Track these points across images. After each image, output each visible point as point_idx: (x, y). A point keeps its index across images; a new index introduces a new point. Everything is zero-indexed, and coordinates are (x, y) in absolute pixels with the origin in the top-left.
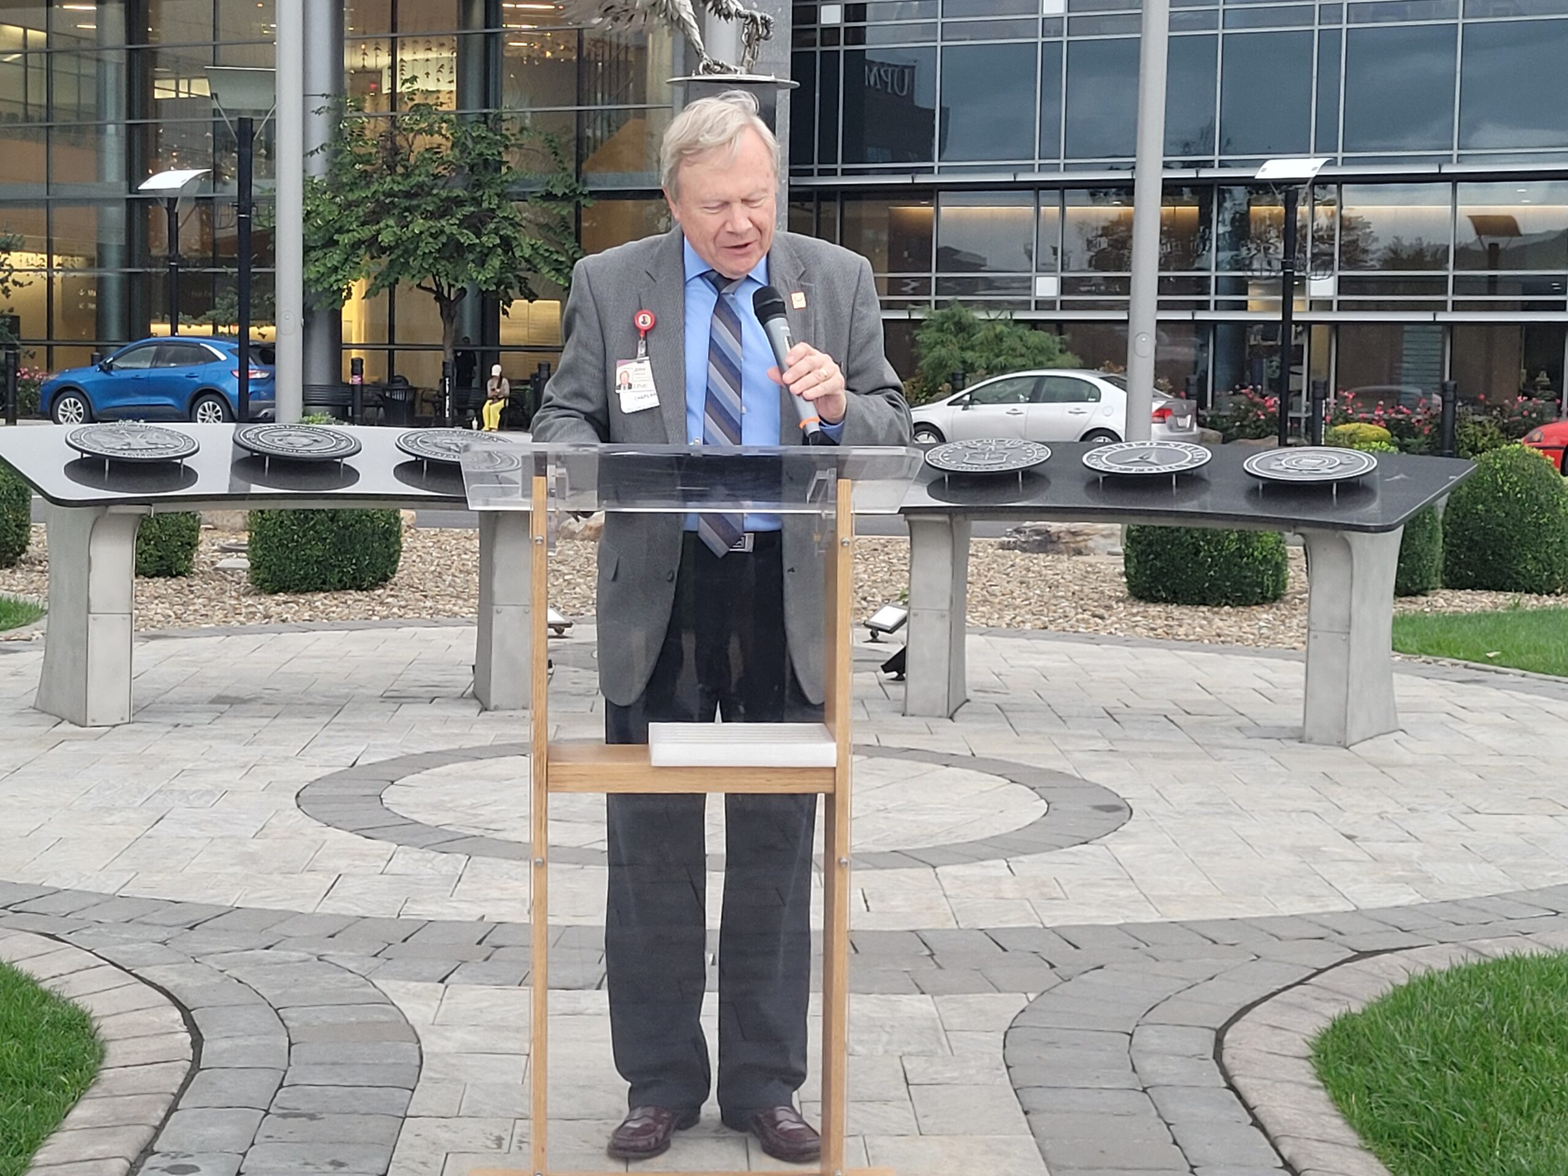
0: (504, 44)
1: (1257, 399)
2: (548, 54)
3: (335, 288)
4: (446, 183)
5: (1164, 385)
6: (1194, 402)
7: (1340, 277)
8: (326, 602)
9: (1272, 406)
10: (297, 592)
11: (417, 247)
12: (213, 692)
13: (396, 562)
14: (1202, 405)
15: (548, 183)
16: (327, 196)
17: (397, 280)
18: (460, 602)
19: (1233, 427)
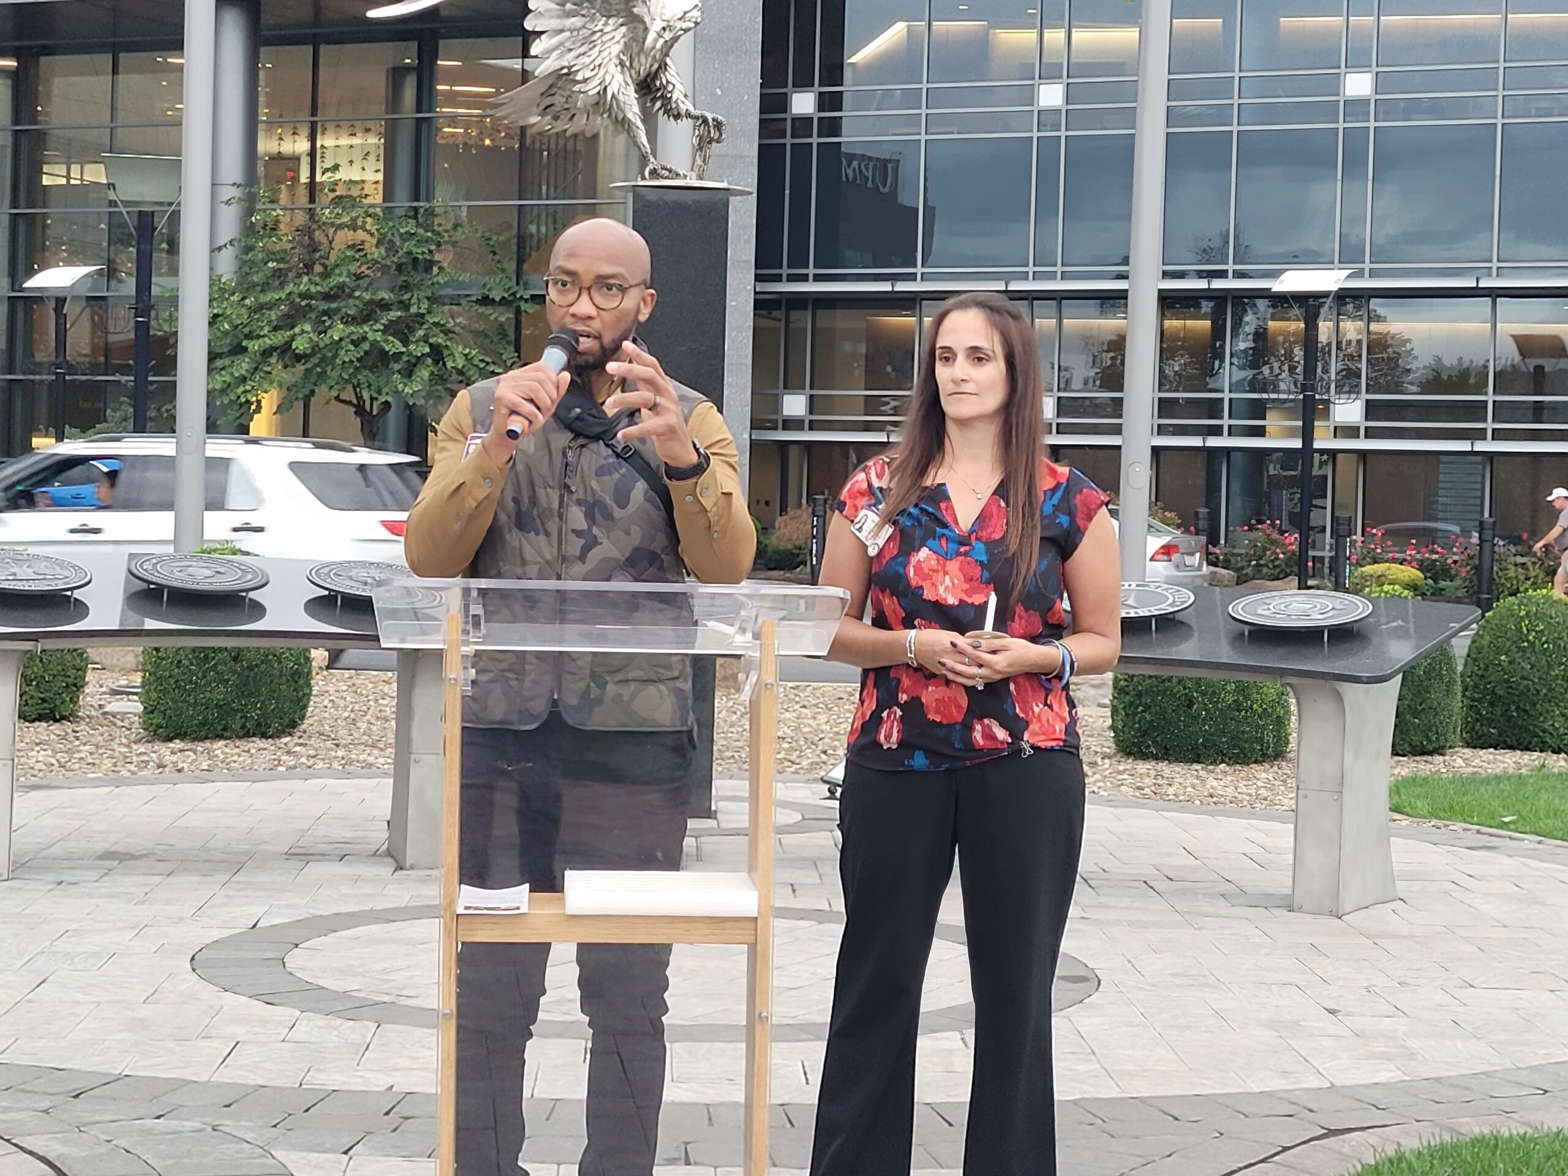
0: (439, 129)
1: (1276, 535)
2: (487, 142)
3: (243, 400)
4: (370, 284)
5: (1172, 519)
6: (1203, 539)
7: (1367, 401)
8: (227, 750)
9: (1292, 544)
10: (194, 740)
11: (336, 356)
12: (100, 847)
13: (305, 707)
14: (1213, 540)
15: (484, 286)
16: (236, 298)
17: (313, 392)
18: (376, 752)
19: (1249, 566)
